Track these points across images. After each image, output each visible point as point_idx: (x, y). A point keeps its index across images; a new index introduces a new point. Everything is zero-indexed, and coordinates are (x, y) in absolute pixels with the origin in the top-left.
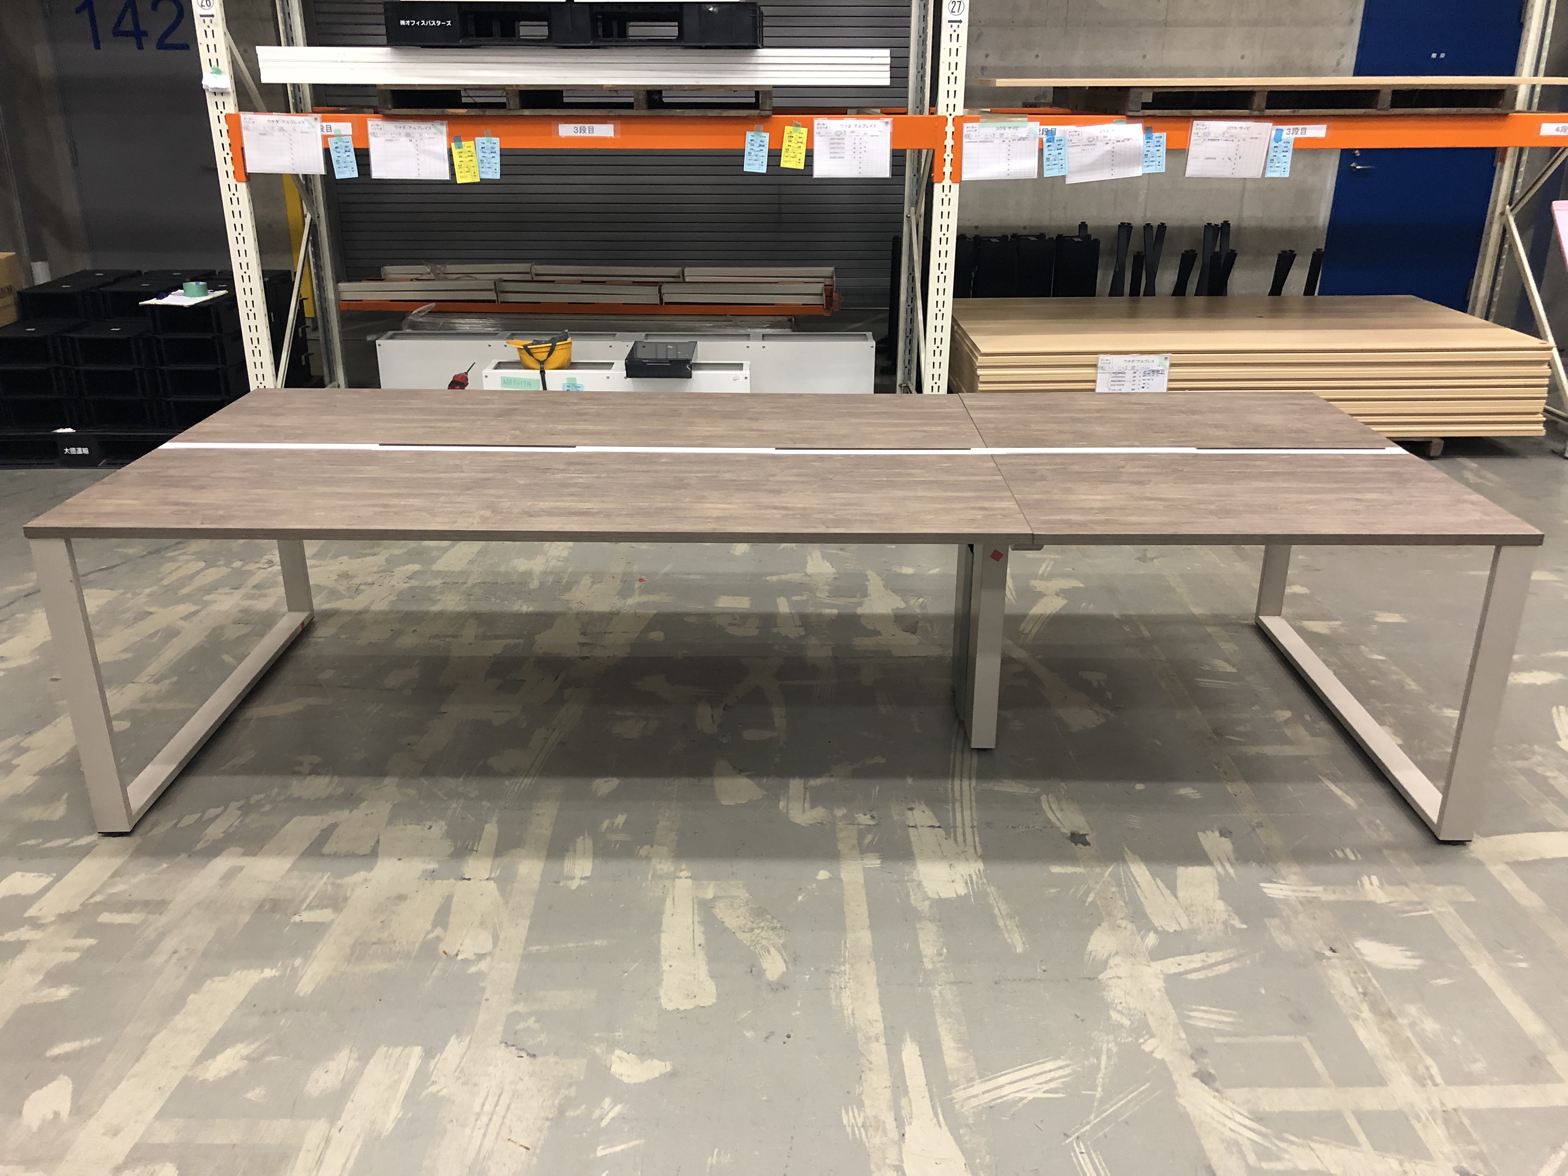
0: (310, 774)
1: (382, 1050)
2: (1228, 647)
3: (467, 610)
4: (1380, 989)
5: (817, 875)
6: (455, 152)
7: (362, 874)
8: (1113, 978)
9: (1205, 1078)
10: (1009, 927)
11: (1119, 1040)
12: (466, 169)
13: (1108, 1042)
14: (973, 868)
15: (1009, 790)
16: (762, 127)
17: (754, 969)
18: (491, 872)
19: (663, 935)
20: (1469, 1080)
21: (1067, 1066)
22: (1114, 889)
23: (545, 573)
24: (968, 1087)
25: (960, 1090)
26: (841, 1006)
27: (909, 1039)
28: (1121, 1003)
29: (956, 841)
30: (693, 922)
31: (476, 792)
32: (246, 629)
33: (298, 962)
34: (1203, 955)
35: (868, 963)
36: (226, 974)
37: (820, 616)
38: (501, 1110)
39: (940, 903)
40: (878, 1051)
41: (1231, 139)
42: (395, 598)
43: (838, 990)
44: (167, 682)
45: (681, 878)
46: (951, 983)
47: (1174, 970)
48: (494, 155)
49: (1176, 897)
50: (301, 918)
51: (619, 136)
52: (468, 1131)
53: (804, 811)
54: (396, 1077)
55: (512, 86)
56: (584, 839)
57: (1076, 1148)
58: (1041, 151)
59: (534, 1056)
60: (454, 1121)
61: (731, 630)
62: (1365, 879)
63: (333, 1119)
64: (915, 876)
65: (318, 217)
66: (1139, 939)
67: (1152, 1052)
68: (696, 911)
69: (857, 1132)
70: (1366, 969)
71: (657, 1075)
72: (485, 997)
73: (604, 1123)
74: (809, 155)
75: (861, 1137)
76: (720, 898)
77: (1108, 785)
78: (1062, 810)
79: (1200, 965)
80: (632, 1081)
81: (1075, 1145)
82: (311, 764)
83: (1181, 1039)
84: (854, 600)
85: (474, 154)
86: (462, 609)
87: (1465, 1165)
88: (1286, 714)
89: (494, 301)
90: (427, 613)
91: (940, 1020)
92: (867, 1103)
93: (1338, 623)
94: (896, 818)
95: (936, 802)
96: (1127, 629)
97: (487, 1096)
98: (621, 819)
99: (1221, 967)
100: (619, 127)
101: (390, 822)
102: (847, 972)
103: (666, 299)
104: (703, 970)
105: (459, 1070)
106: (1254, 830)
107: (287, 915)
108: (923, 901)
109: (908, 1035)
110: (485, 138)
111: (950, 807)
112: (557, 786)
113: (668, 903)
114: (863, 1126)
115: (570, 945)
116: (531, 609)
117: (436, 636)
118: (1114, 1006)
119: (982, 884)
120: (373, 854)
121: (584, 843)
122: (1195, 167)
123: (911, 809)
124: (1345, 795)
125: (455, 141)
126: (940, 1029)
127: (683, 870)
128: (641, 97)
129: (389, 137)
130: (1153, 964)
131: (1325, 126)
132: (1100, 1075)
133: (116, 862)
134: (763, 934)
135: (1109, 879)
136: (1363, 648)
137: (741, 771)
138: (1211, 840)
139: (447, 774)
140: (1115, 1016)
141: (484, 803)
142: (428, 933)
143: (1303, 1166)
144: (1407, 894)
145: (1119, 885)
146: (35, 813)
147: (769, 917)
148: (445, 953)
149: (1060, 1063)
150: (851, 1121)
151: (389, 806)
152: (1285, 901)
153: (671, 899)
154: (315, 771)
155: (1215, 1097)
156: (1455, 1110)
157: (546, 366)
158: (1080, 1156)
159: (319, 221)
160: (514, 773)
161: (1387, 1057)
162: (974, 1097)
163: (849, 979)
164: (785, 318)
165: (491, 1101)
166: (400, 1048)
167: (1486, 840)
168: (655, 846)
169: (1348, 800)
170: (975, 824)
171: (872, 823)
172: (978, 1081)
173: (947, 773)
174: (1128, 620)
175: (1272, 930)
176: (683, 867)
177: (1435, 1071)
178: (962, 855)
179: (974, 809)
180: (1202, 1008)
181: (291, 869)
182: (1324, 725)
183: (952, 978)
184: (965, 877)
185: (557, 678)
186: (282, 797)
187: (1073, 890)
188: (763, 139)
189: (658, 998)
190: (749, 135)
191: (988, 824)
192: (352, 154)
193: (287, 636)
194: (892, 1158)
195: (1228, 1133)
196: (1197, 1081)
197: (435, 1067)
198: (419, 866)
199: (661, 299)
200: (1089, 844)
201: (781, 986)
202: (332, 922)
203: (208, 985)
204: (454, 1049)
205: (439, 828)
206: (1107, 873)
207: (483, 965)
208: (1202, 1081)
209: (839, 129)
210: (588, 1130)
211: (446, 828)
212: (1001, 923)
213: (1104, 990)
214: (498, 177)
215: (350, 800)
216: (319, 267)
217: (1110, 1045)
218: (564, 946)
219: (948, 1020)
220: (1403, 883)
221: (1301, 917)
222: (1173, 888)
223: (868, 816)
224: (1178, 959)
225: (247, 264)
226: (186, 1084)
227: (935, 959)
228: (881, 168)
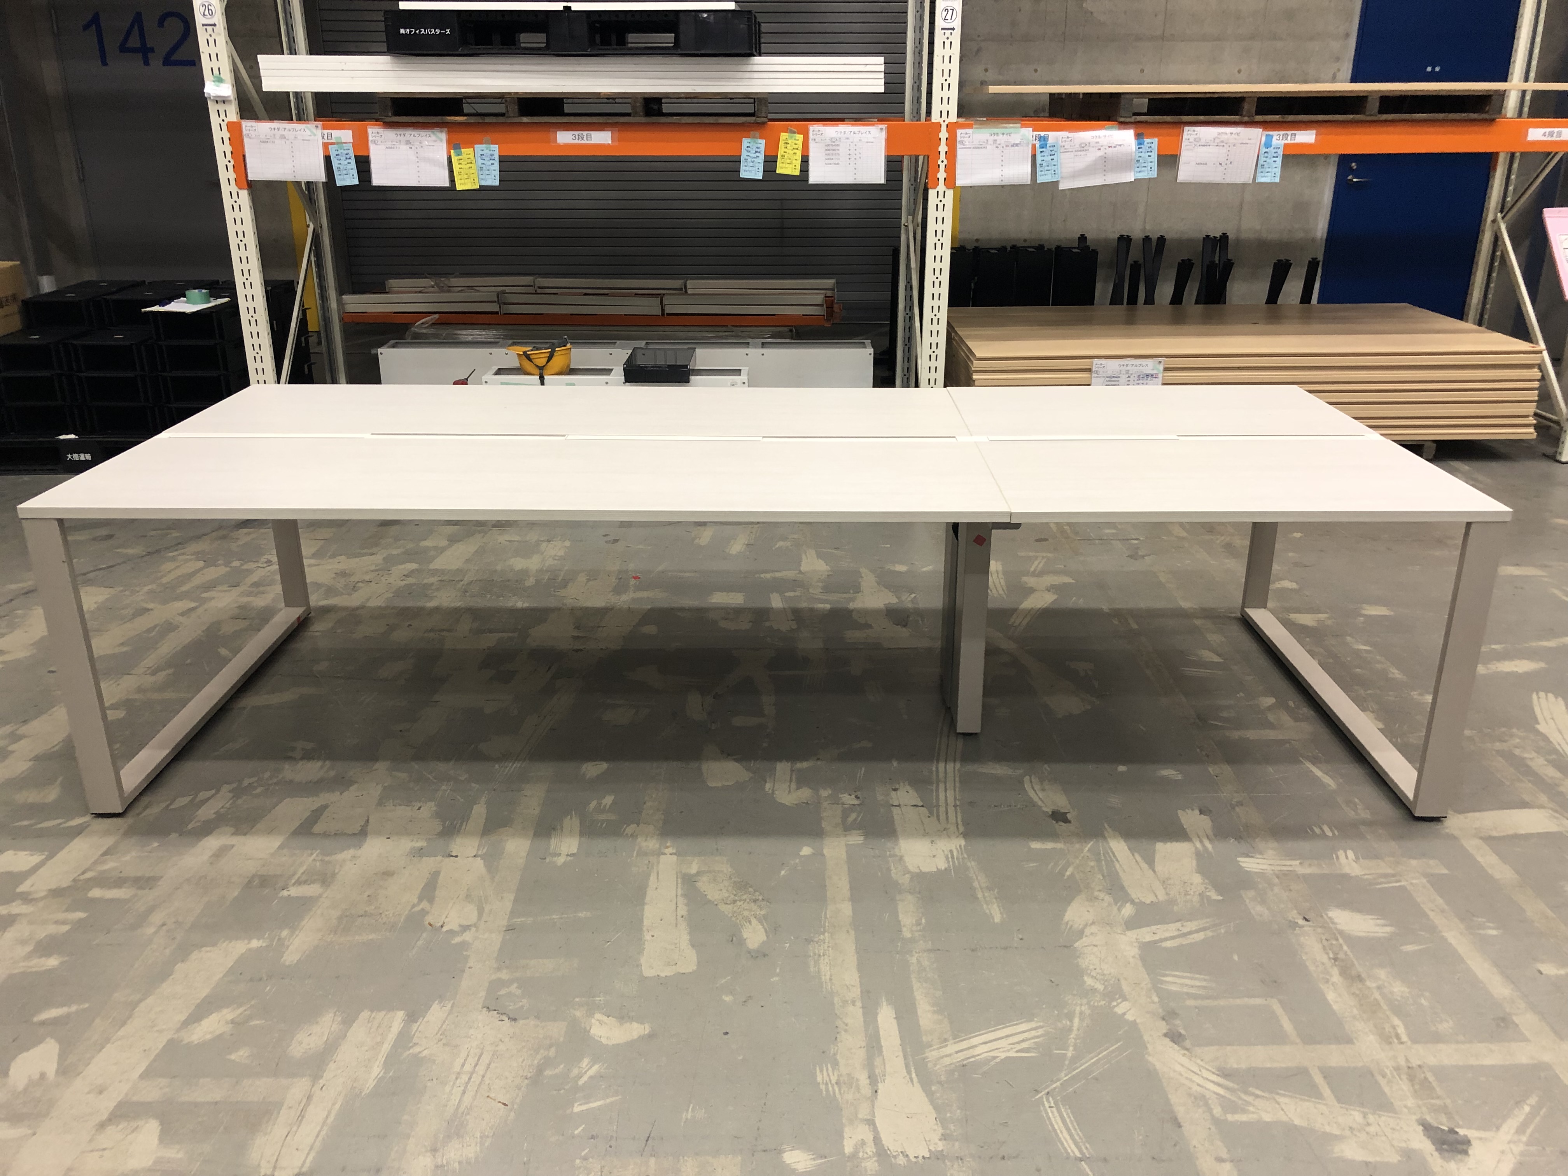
0: (302, 759)
1: (365, 1014)
2: (1215, 638)
3: (463, 606)
4: (1352, 956)
5: (800, 851)
6: (454, 159)
7: (352, 852)
8: (1089, 946)
9: (1175, 1037)
10: (988, 899)
11: (1092, 1003)
12: (466, 176)
13: (1081, 1005)
14: (954, 844)
15: (993, 771)
16: (757, 134)
17: (734, 939)
18: (478, 850)
19: (646, 907)
20: (1437, 1038)
21: (1041, 1027)
22: (1092, 864)
23: (540, 571)
24: (941, 1048)
25: (934, 1050)
26: (819, 972)
27: (885, 1003)
28: (1095, 969)
29: (939, 819)
30: (677, 896)
31: (466, 776)
32: (243, 624)
33: (285, 933)
34: (1178, 924)
35: (848, 932)
36: (214, 945)
37: (811, 610)
38: (481, 1069)
39: (920, 877)
40: (854, 1015)
41: (1221, 144)
42: (391, 595)
43: (816, 957)
44: (164, 673)
45: (665, 854)
46: (929, 951)
47: (1148, 938)
48: (492, 162)
49: (1154, 871)
50: (289, 893)
51: (616, 144)
52: (447, 1089)
53: (790, 791)
54: (378, 1039)
55: (510, 93)
56: (571, 818)
57: (1046, 1103)
58: (1034, 157)
59: (515, 1020)
60: (435, 1080)
61: (723, 624)
62: (1341, 853)
63: (316, 1077)
64: (897, 851)
65: (321, 227)
66: (1115, 908)
67: (1124, 1014)
68: (679, 885)
69: (831, 1089)
70: (1339, 937)
71: (636, 1037)
72: (469, 965)
73: (581, 1082)
74: (805, 161)
75: (834, 1093)
76: (704, 872)
77: (1091, 767)
78: (1043, 790)
79: (1175, 933)
80: (610, 1043)
81: (1045, 1100)
82: (303, 749)
83: (1153, 1003)
84: (846, 596)
85: (473, 162)
86: (458, 605)
87: (1428, 1118)
88: (1270, 701)
89: (497, 313)
90: (422, 609)
91: (916, 985)
92: (842, 1062)
93: (1326, 615)
94: (880, 798)
95: (920, 783)
96: (1116, 622)
97: (468, 1056)
98: (608, 800)
99: (1195, 935)
100: (617, 134)
101: (380, 803)
102: (827, 941)
103: (668, 310)
104: (684, 939)
105: (440, 1032)
106: (1233, 808)
107: (275, 889)
108: (904, 875)
109: (884, 1000)
110: (484, 145)
111: (934, 787)
112: (545, 769)
113: (653, 878)
114: (837, 1083)
115: (554, 917)
116: (526, 605)
117: (431, 630)
118: (1089, 972)
119: (963, 858)
120: (363, 833)
121: (572, 822)
122: (1186, 172)
123: (895, 790)
124: (1325, 776)
125: (454, 149)
126: (916, 994)
127: (667, 847)
128: (638, 104)
129: (389, 144)
130: (1129, 933)
131: (1315, 131)
132: (1072, 1036)
133: (109, 841)
134: (746, 906)
135: (1088, 854)
136: (1349, 638)
137: (729, 755)
138: (1190, 818)
139: (438, 759)
140: (1089, 981)
141: (473, 785)
142: (414, 906)
143: (1267, 1118)
144: (1383, 867)
145: (1098, 860)
146: (32, 796)
147: (751, 889)
148: (430, 925)
149: (1033, 1025)
150: (825, 1079)
151: (380, 788)
152: (1262, 875)
153: (656, 874)
154: (308, 756)
155: (1184, 1055)
156: (1420, 1066)
157: (545, 372)
158: (1049, 1110)
159: (321, 231)
160: (505, 757)
161: (1354, 1017)
162: (946, 1056)
163: (828, 947)
164: (786, 329)
165: (471, 1061)
166: (384, 1013)
167: (1461, 817)
168: (641, 825)
169: (1327, 780)
170: (958, 803)
171: (856, 802)
172: (952, 1041)
173: (931, 755)
174: (1117, 613)
175: (1247, 901)
176: (668, 844)
177: (1401, 1030)
178: (944, 832)
179: (957, 789)
180: (1177, 973)
181: (281, 847)
182: (1306, 711)
183: (929, 945)
184: (946, 852)
185: (550, 668)
186: (275, 780)
187: (1052, 864)
188: (759, 145)
189: (639, 966)
190: (745, 142)
191: (971, 803)
192: (353, 162)
193: (285, 628)
194: (863, 1113)
195: (1195, 1088)
196: (1167, 1041)
197: (416, 1031)
198: (407, 844)
199: (663, 310)
200: (1069, 822)
201: (760, 955)
202: (320, 896)
203: (195, 955)
204: (436, 1014)
205: (428, 809)
206: (1087, 849)
207: (467, 936)
208: (1173, 1041)
209: (834, 135)
210: (566, 1087)
211: (435, 808)
212: (980, 895)
213: (1078, 957)
214: (497, 184)
215: (342, 783)
216: (321, 277)
217: (1083, 1008)
218: (548, 917)
219: (924, 985)
220: (1377, 857)
221: (1276, 890)
222: (1151, 863)
223: (853, 796)
224: (1154, 928)
225: (249, 270)
226: (172, 1046)
227: (915, 928)
228: (876, 174)
